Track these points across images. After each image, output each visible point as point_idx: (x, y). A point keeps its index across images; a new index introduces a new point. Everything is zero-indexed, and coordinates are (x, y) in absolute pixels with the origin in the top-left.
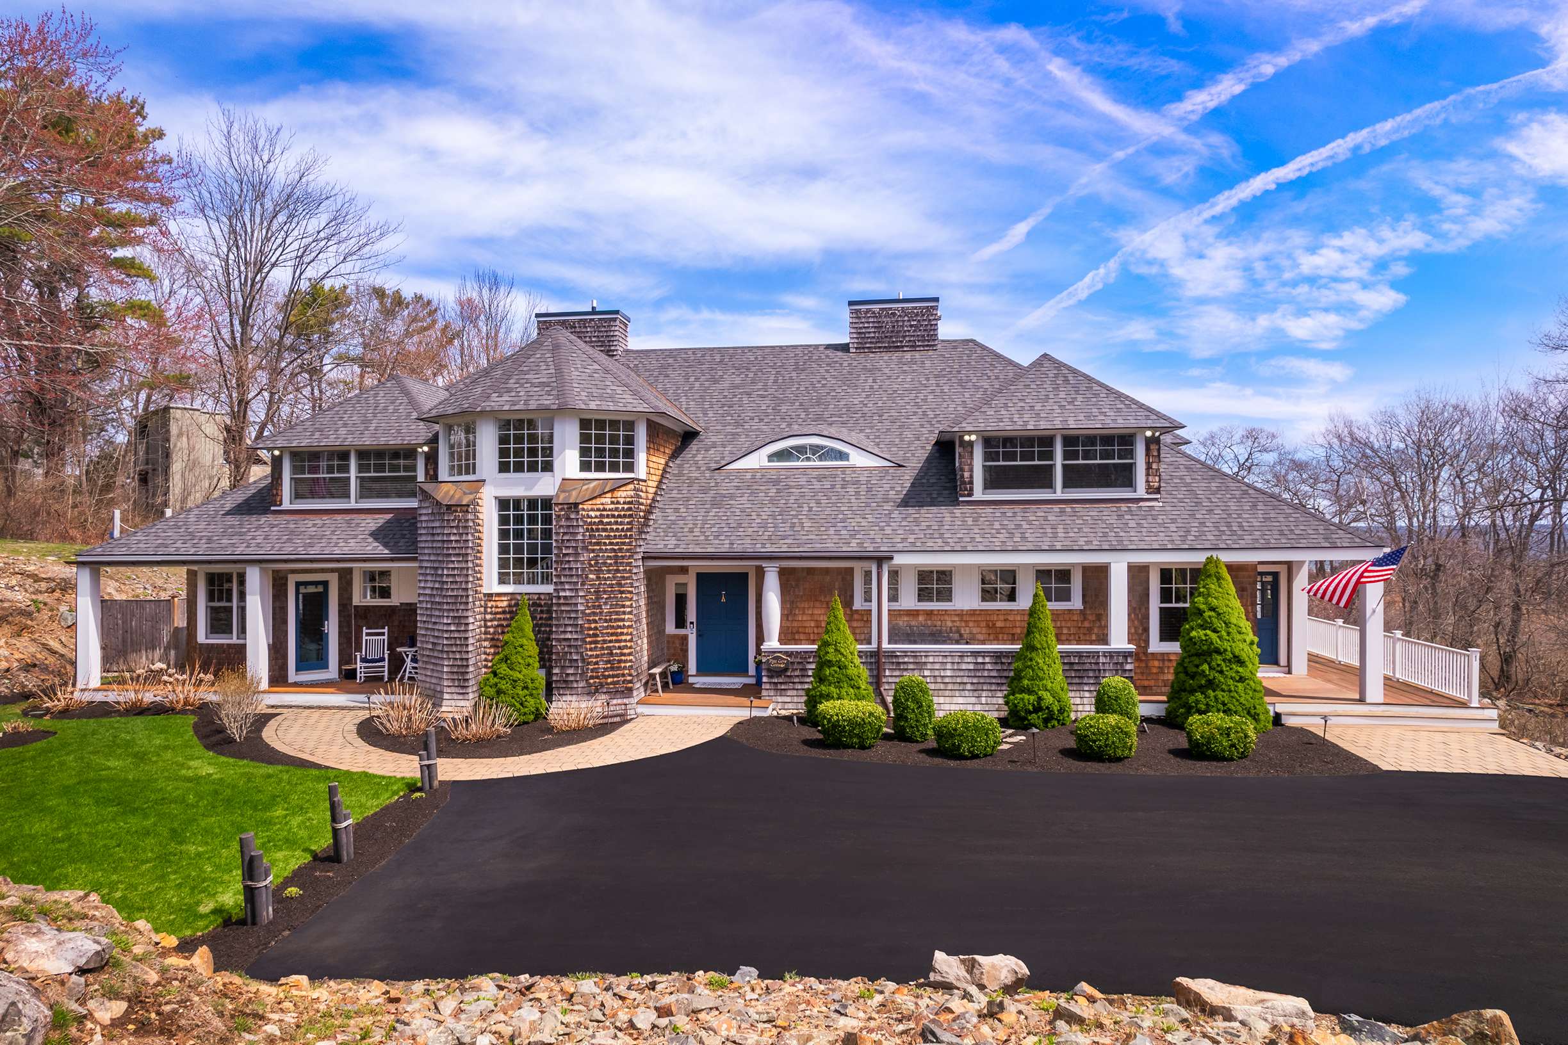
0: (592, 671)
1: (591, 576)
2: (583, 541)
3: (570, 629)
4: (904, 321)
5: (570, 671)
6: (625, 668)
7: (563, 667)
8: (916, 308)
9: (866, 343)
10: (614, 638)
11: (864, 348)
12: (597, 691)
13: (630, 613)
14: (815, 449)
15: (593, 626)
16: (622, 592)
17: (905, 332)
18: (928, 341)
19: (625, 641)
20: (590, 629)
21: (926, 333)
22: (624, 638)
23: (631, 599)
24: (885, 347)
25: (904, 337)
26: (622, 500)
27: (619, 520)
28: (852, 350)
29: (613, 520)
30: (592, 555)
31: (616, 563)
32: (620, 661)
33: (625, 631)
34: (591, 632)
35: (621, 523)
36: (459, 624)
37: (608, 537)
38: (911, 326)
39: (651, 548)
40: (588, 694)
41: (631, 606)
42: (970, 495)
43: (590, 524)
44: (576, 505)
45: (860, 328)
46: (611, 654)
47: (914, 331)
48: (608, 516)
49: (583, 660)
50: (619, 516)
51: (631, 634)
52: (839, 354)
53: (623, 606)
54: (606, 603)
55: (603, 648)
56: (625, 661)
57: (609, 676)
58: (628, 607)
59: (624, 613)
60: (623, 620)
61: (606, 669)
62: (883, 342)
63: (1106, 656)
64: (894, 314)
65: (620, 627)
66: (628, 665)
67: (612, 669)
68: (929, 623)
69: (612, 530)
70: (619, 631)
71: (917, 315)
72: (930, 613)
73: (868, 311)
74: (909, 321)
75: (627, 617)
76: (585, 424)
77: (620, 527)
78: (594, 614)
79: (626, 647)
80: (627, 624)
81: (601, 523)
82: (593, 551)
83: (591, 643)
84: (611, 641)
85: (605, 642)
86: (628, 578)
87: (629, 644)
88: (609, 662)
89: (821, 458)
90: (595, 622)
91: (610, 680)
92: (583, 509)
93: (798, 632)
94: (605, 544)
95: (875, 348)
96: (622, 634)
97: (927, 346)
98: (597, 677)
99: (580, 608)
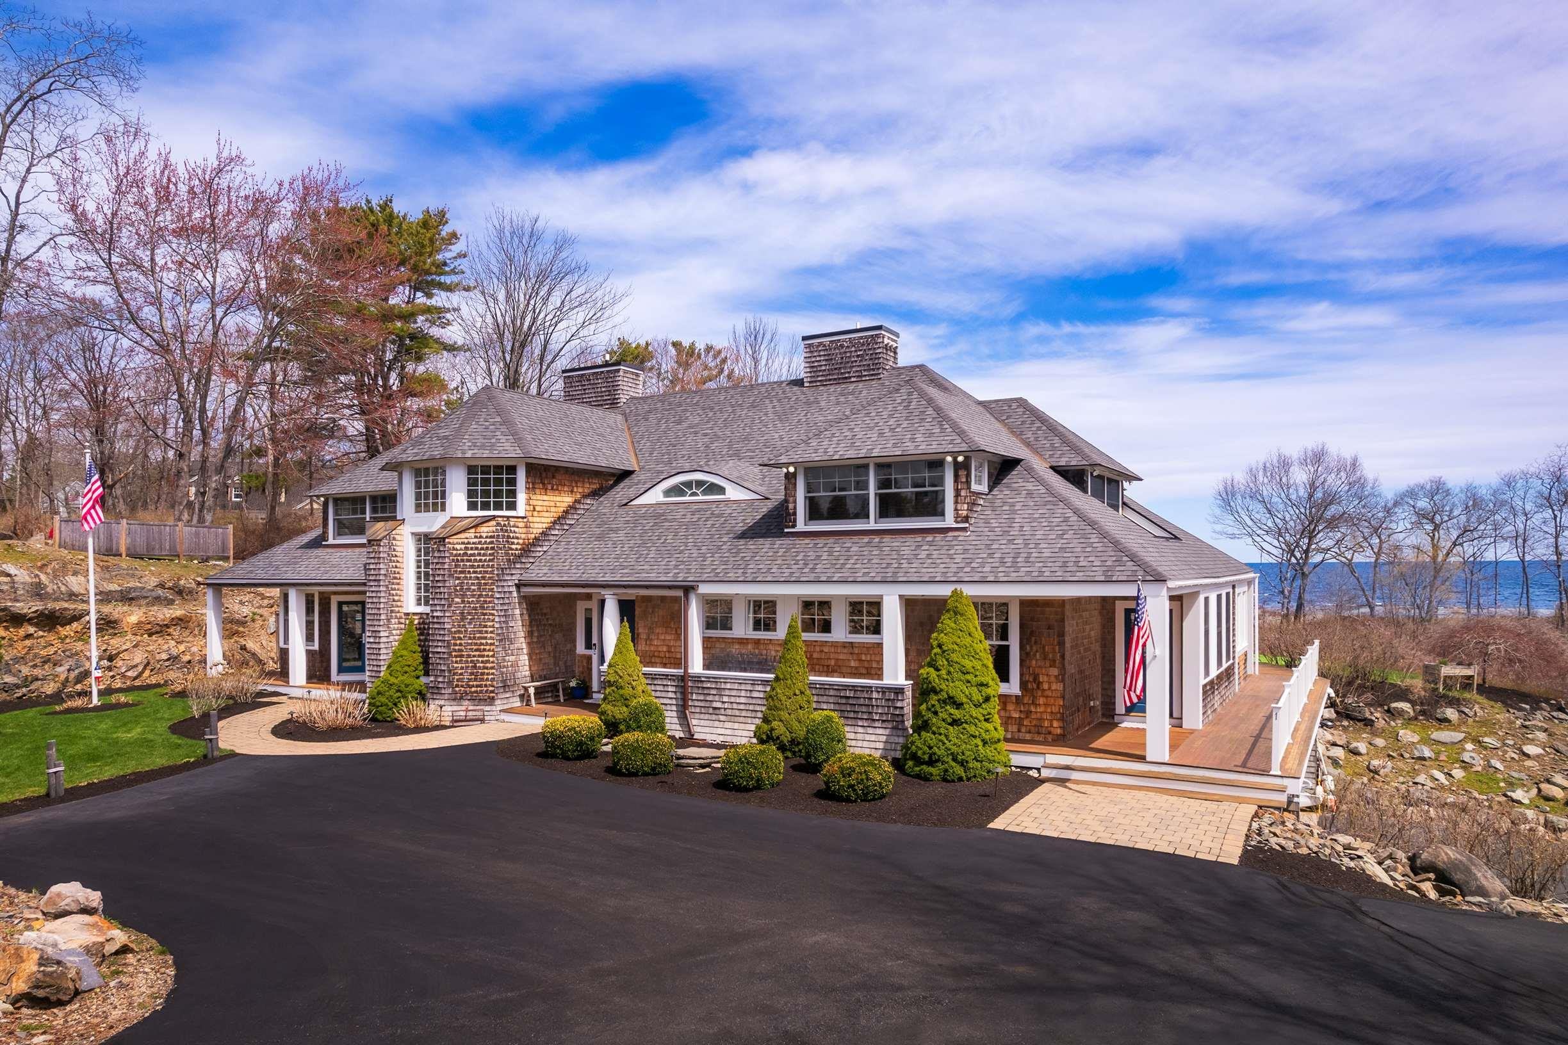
0: (458, 680)
1: (457, 600)
2: (449, 570)
3: (440, 644)
4: (851, 352)
5: (440, 679)
6: (487, 680)
7: (436, 676)
8: (861, 338)
9: (818, 376)
10: (477, 653)
11: (816, 381)
12: (461, 698)
13: (492, 632)
14: (700, 483)
15: (458, 642)
16: (485, 614)
17: (852, 362)
18: (873, 370)
19: (488, 656)
20: (455, 645)
21: (871, 362)
22: (486, 653)
23: (493, 621)
24: (835, 379)
25: (852, 367)
26: (484, 535)
27: (482, 552)
28: (806, 384)
29: (476, 552)
30: (457, 582)
31: (479, 589)
32: (483, 674)
33: (488, 647)
34: (457, 648)
35: (484, 555)
36: (375, 637)
37: (472, 567)
38: (858, 356)
39: (527, 577)
40: (454, 700)
41: (493, 626)
42: (794, 526)
43: (456, 555)
44: (444, 539)
45: (813, 362)
46: (475, 667)
47: (861, 361)
48: (472, 549)
49: (450, 671)
50: (482, 549)
51: (493, 651)
52: (795, 388)
53: (485, 626)
54: (470, 623)
55: (467, 662)
56: (488, 674)
57: (473, 686)
58: (490, 627)
59: (486, 632)
60: (485, 638)
61: (470, 680)
62: (833, 374)
63: (878, 692)
64: (842, 346)
65: (482, 644)
66: (490, 677)
67: (476, 680)
68: (757, 651)
69: (475, 561)
70: (482, 647)
71: (863, 345)
72: (757, 642)
73: (820, 344)
74: (856, 351)
75: (489, 635)
76: (471, 470)
77: (484, 558)
78: (460, 632)
79: (488, 662)
80: (489, 641)
81: (465, 554)
82: (459, 578)
83: (456, 656)
84: (474, 656)
85: (469, 656)
86: (490, 602)
87: (491, 659)
88: (472, 674)
89: (705, 493)
90: (460, 639)
91: (473, 689)
92: (450, 543)
93: (654, 656)
94: (469, 572)
95: (826, 381)
96: (484, 650)
97: (872, 375)
98: (462, 686)
99: (446, 626)
